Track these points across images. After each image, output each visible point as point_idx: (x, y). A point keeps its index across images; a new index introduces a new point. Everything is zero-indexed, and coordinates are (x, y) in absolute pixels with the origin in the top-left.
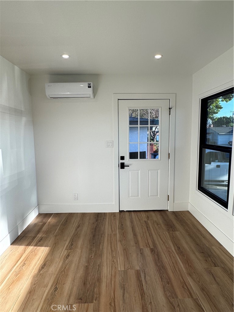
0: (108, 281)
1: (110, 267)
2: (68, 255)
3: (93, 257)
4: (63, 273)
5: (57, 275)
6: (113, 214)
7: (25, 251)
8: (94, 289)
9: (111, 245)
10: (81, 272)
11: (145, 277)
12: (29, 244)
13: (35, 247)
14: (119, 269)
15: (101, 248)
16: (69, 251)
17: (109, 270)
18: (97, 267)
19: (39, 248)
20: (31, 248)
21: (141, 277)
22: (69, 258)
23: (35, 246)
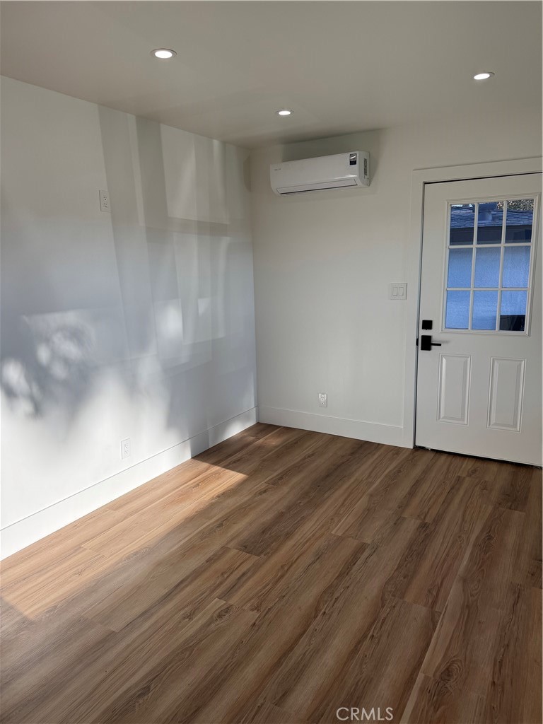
0: (301, 541)
1: (321, 524)
2: (265, 491)
3: (301, 504)
4: (242, 510)
5: (233, 510)
6: (397, 450)
7: (207, 469)
8: (272, 543)
9: (349, 496)
10: (269, 517)
11: (370, 555)
12: (216, 464)
13: (224, 469)
14: (333, 532)
15: (326, 495)
16: (271, 486)
17: (314, 527)
18: (299, 519)
19: (227, 471)
20: (216, 468)
21: (362, 553)
22: (264, 495)
23: (224, 467)
